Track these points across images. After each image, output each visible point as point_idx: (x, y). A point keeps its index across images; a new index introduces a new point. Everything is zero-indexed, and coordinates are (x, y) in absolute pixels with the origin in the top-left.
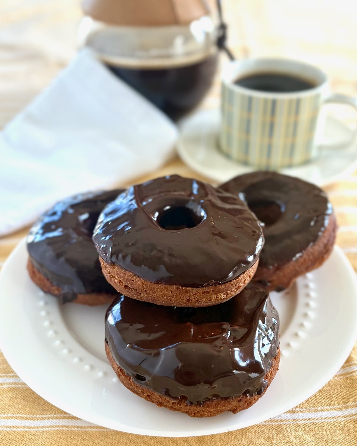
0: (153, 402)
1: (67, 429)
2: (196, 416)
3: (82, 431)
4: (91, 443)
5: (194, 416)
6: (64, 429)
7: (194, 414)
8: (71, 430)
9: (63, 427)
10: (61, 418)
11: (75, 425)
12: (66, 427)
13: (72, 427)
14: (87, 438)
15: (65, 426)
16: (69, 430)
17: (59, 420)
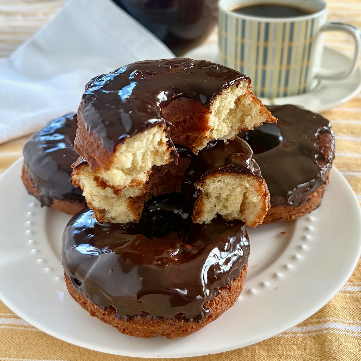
0: (87, 310)
1: (13, 328)
2: (125, 332)
3: (28, 331)
4: (35, 342)
5: (123, 332)
6: (10, 327)
7: (124, 330)
8: (17, 329)
9: (10, 326)
10: (10, 317)
11: (22, 325)
12: (13, 326)
13: (19, 326)
14: (32, 337)
15: (12, 324)
16: (16, 329)
17: (8, 319)
